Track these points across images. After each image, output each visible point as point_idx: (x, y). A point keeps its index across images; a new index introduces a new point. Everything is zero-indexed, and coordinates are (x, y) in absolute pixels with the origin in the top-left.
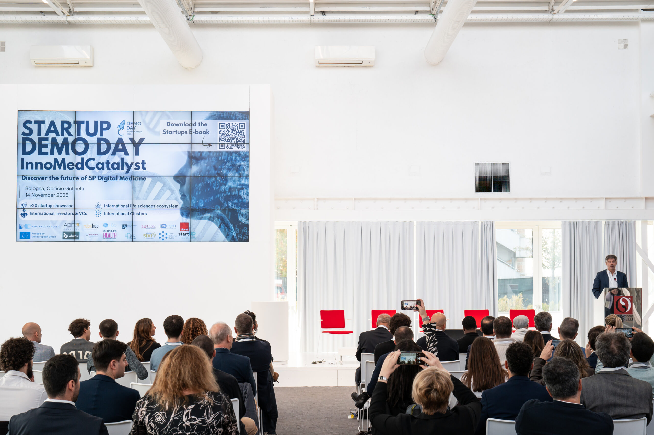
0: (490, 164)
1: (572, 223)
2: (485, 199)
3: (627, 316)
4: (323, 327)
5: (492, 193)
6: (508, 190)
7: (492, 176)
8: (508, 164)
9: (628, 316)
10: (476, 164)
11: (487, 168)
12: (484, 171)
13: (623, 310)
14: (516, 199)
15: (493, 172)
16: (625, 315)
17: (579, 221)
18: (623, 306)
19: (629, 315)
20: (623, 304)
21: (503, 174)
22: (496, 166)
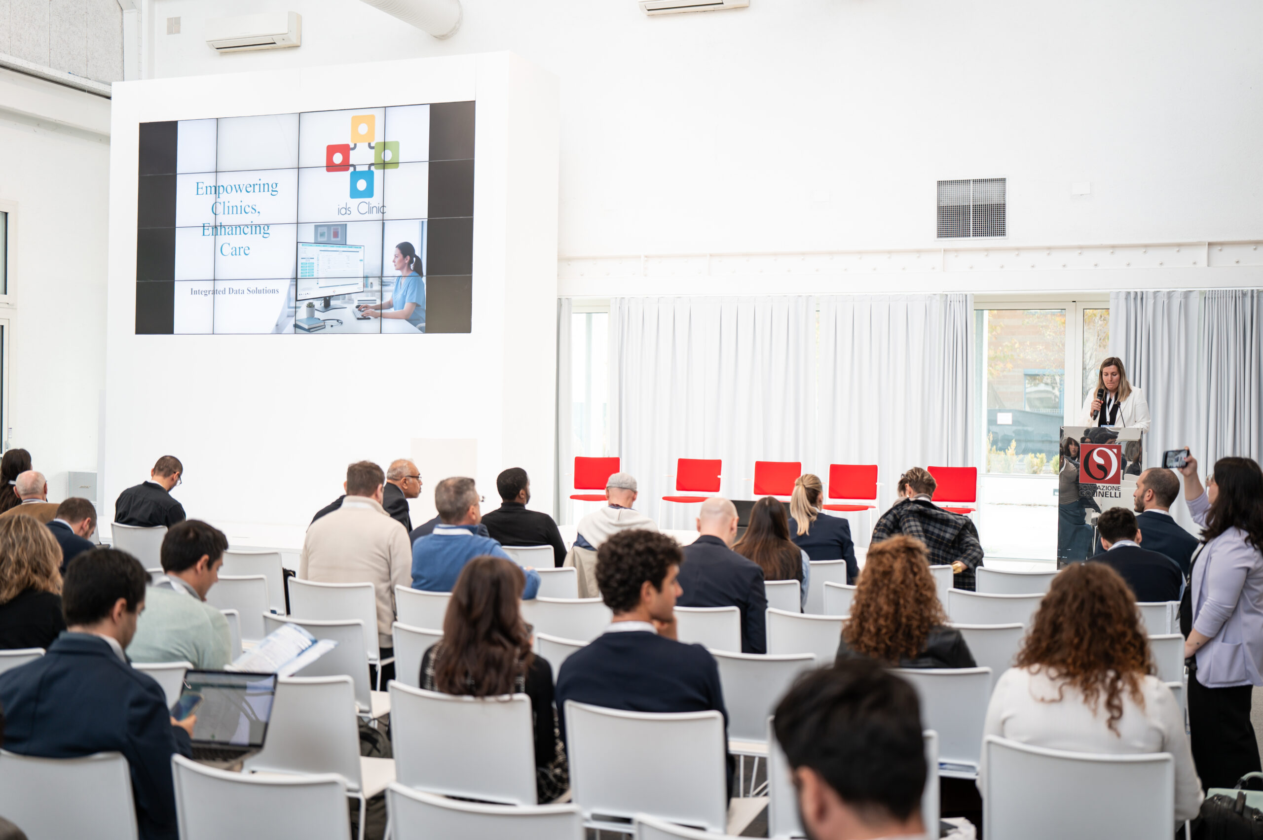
0: (968, 181)
1: (1132, 296)
2: (957, 251)
3: (1107, 488)
4: (578, 486)
5: (971, 238)
6: (1002, 232)
7: (971, 205)
8: (1004, 180)
9: (1110, 488)
10: (940, 183)
11: (962, 188)
12: (956, 197)
13: (1099, 474)
14: (1018, 249)
15: (969, 197)
16: (1105, 485)
17: (1147, 292)
18: (1100, 466)
19: (1112, 485)
20: (1100, 461)
21: (995, 200)
22: (978, 185)
